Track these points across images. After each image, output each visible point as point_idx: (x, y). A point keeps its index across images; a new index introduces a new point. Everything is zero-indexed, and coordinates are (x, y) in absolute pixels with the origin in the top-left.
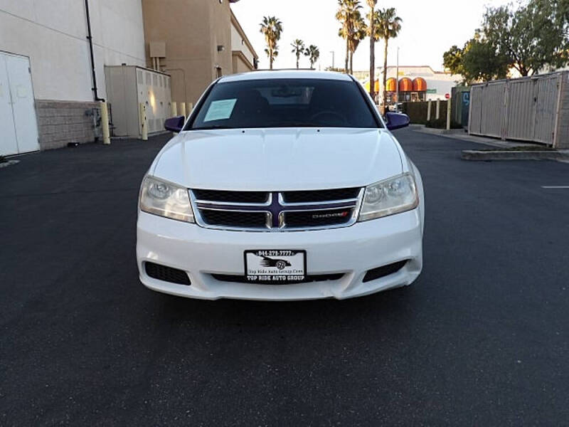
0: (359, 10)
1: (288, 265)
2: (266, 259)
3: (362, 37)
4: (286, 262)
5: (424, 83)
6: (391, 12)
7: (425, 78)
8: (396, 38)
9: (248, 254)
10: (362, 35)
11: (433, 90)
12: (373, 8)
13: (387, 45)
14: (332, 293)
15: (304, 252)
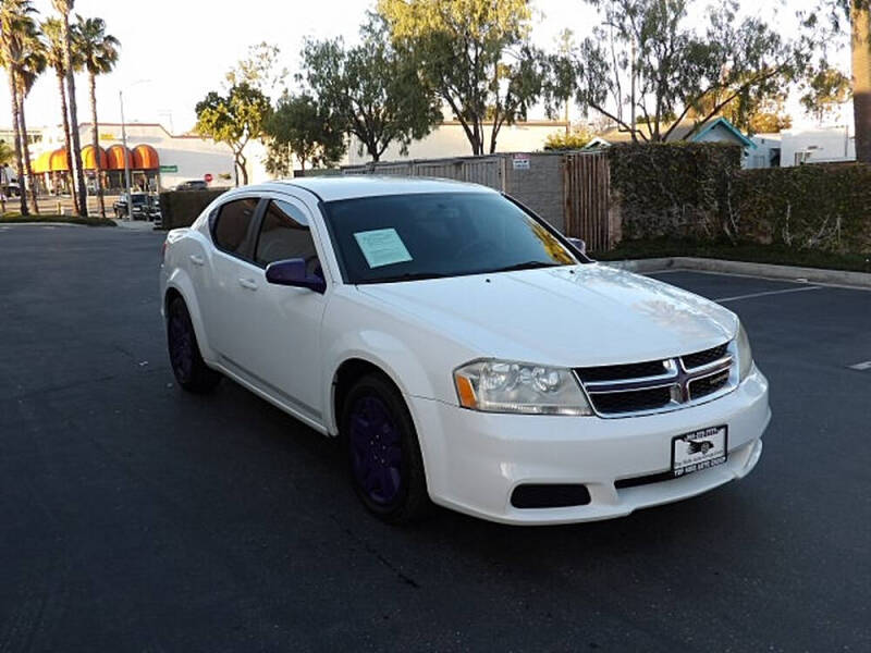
0: (32, 15)
1: (711, 446)
2: (693, 443)
3: (40, 69)
4: (709, 442)
5: (153, 154)
6: (94, 26)
7: (154, 146)
8: (109, 74)
9: (677, 442)
10: (41, 64)
11: (172, 167)
12: (66, 17)
13: (94, 87)
14: (734, 473)
15: (726, 427)
